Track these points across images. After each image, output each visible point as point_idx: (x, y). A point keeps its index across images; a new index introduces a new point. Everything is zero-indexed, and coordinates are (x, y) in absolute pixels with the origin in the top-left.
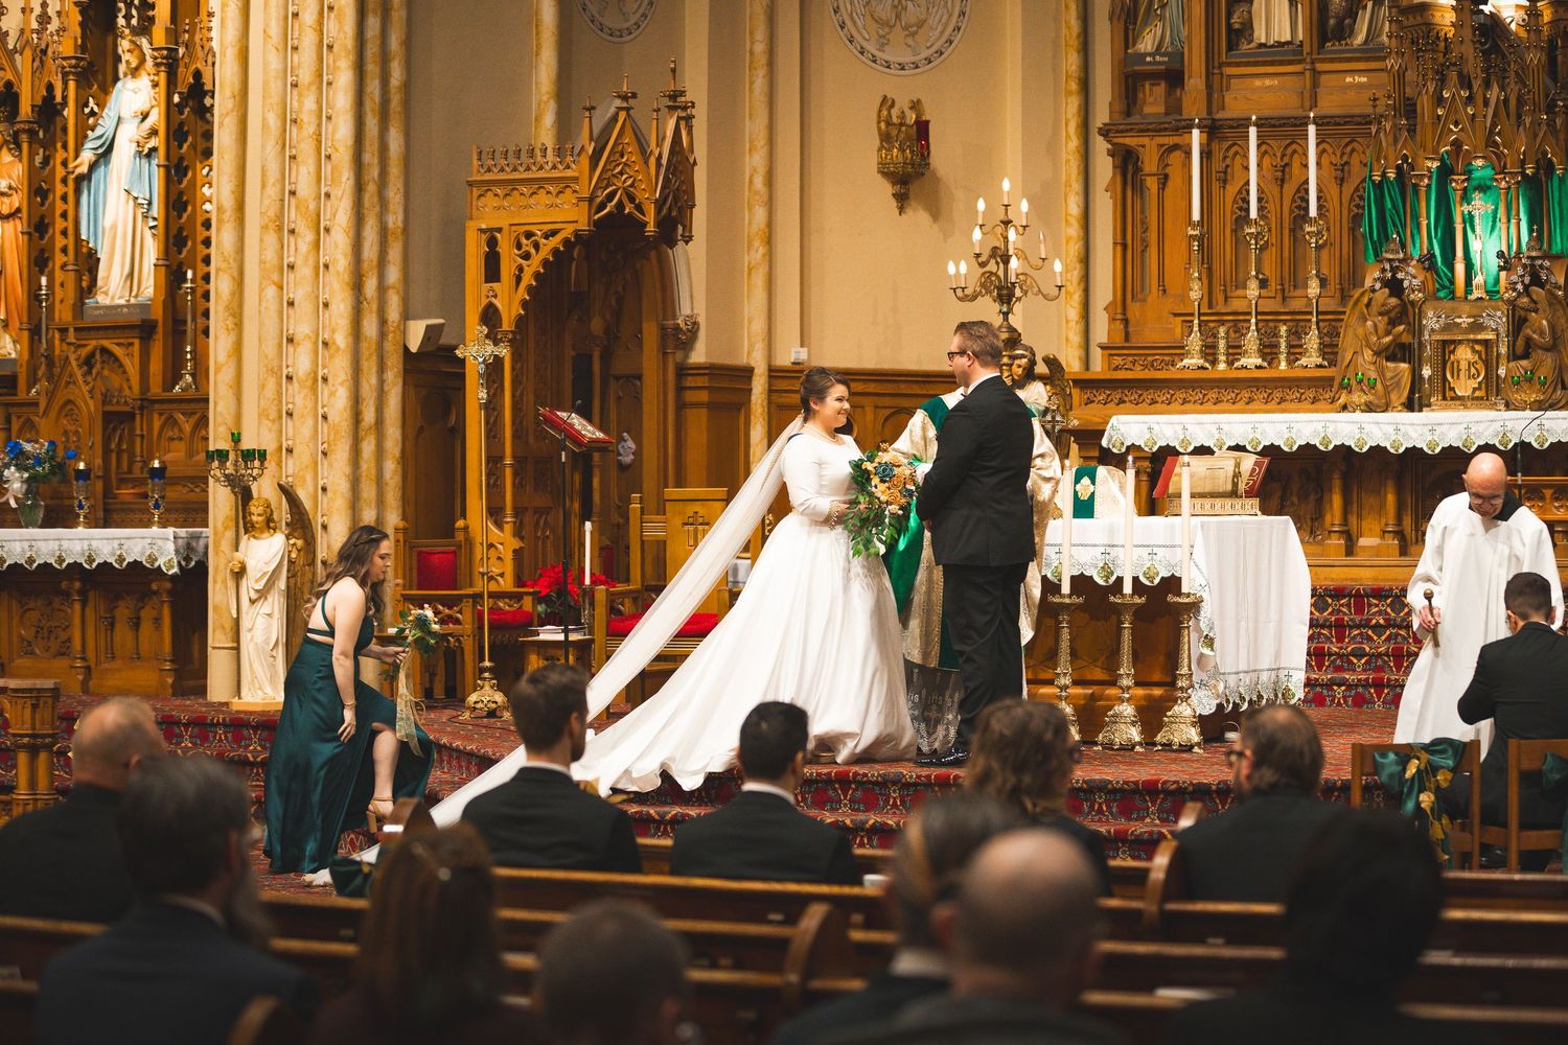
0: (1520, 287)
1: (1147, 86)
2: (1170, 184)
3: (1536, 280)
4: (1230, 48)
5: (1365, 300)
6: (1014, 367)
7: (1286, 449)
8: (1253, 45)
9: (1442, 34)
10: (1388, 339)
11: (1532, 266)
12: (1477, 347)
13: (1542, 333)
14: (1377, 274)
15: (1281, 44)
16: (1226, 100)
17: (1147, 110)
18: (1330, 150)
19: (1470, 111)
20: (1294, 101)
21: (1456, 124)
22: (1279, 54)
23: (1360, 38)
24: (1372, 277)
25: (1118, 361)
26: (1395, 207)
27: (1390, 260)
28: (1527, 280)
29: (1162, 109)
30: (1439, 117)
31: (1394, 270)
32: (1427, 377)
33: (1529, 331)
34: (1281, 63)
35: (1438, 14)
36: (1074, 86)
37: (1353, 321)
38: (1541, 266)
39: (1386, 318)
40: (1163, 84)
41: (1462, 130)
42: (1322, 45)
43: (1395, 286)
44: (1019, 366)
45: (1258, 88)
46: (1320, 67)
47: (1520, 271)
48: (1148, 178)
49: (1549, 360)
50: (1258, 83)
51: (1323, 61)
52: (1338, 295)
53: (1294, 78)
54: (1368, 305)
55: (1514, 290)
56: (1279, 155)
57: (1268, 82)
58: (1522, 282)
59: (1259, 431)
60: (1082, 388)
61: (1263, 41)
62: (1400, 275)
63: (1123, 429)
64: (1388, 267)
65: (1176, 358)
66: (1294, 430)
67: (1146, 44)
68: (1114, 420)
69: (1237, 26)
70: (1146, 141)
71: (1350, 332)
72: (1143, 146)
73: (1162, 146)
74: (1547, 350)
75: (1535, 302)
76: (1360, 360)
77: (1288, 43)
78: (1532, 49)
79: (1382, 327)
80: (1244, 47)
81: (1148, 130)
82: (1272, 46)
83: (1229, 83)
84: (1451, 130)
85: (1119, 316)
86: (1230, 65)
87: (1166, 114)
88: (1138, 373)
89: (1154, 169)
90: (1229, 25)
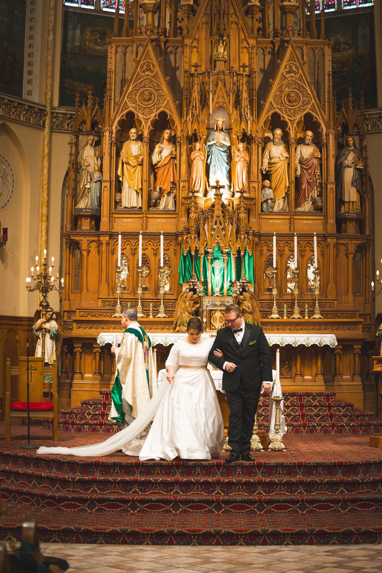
0: (238, 292)
1: (83, 219)
2: (90, 253)
3: (244, 290)
4: (116, 207)
5: (185, 295)
6: (47, 315)
7: (165, 345)
8: (122, 207)
9: (199, 207)
10: (194, 309)
11: (243, 285)
13: (249, 308)
14: (188, 287)
15: (133, 208)
16: (114, 225)
17: (83, 228)
18: (152, 244)
19: (223, 233)
20: (139, 227)
21: (218, 237)
22: (131, 211)
23: (161, 207)
24: (185, 288)
25: (82, 314)
26: (189, 264)
27: (193, 282)
28: (241, 290)
29: (89, 228)
30: (212, 235)
31: (194, 285)
32: (205, 322)
33: (244, 307)
34: (135, 214)
35: (198, 200)
36: (45, 218)
37: (181, 302)
38: (247, 286)
39: (193, 302)
40: (89, 219)
41: (220, 239)
43: (194, 290)
44: (49, 315)
45: (126, 222)
46: (148, 216)
47: (239, 287)
48: (83, 251)
49: (251, 317)
50: (125, 220)
51: (149, 214)
52: (154, 293)
53: (139, 219)
54: (186, 297)
55: (236, 293)
56: (133, 245)
57: (129, 220)
58: (239, 291)
59: (155, 339)
60: (77, 323)
61: (127, 206)
62: (196, 287)
63: (104, 337)
64: (192, 284)
65: (112, 314)
66: (168, 339)
67: (82, 205)
68: (101, 334)
69: (118, 201)
70: (83, 238)
71: (179, 306)
72: (82, 240)
73: (88, 240)
74: (250, 313)
75: (245, 297)
76: (184, 315)
77: (135, 207)
78: (242, 213)
79: (191, 305)
80: (119, 208)
81: (84, 235)
82: (129, 208)
83: (115, 220)
84: (216, 239)
85: (67, 298)
86: (115, 214)
87: (90, 230)
88: (90, 318)
89: (85, 248)
90: (115, 200)
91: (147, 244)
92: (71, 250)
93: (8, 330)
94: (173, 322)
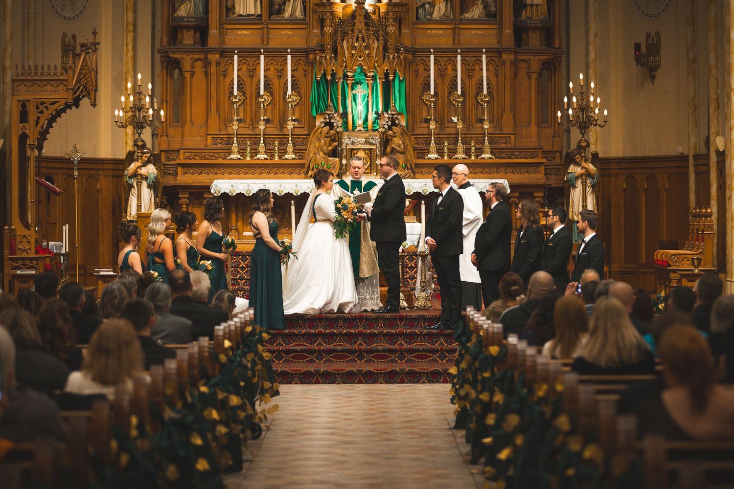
0: (386, 127)
1: (185, 31)
2: (195, 75)
3: (394, 124)
4: (227, 16)
5: (320, 131)
6: (144, 157)
7: (295, 194)
8: (236, 15)
9: (336, 16)
10: (330, 148)
11: (392, 118)
12: (367, 152)
13: (399, 146)
14: (322, 120)
15: (249, 15)
16: (226, 39)
17: (184, 42)
18: (275, 63)
19: (367, 52)
20: (259, 41)
21: (360, 57)
23: (287, 14)
24: (319, 121)
25: (187, 155)
26: (324, 90)
27: (328, 114)
28: (390, 123)
29: (192, 42)
30: (353, 55)
31: (330, 118)
32: (344, 164)
33: (393, 145)
34: (252, 24)
35: (335, 7)
37: (314, 140)
38: (397, 118)
39: (329, 139)
40: (192, 31)
41: (363, 60)
42: (270, 17)
43: (330, 125)
44: (146, 157)
45: (240, 34)
46: (270, 26)
47: (387, 120)
48: (185, 73)
49: (402, 158)
50: (240, 32)
51: (272, 24)
52: (279, 126)
53: (258, 31)
54: (320, 133)
55: (383, 128)
56: (251, 64)
57: (245, 32)
58: (388, 125)
59: (282, 187)
60: (182, 167)
61: (242, 13)
62: (332, 121)
63: (219, 186)
64: (327, 117)
65: (226, 154)
66: (299, 187)
67: (182, 12)
68: (215, 182)
69: (230, 7)
70: (185, 56)
71: (312, 145)
72: (183, 59)
73: (192, 59)
74: (402, 153)
75: (395, 133)
76: (318, 156)
78: (391, 26)
79: (327, 143)
80: (232, 16)
81: (187, 52)
82: (245, 16)
83: (226, 32)
84: (358, 60)
85: (165, 134)
86: (227, 24)
87: (194, 44)
88: (198, 161)
89: (188, 69)
90: (226, 6)
91: (269, 63)
92: (169, 71)
93: (88, 176)
94: (304, 164)
